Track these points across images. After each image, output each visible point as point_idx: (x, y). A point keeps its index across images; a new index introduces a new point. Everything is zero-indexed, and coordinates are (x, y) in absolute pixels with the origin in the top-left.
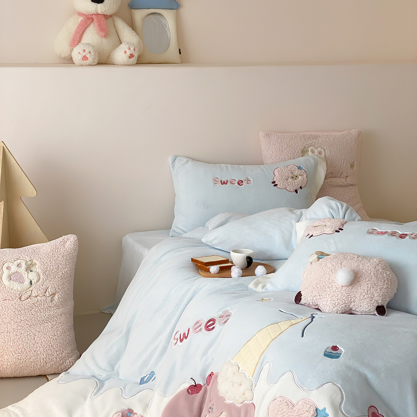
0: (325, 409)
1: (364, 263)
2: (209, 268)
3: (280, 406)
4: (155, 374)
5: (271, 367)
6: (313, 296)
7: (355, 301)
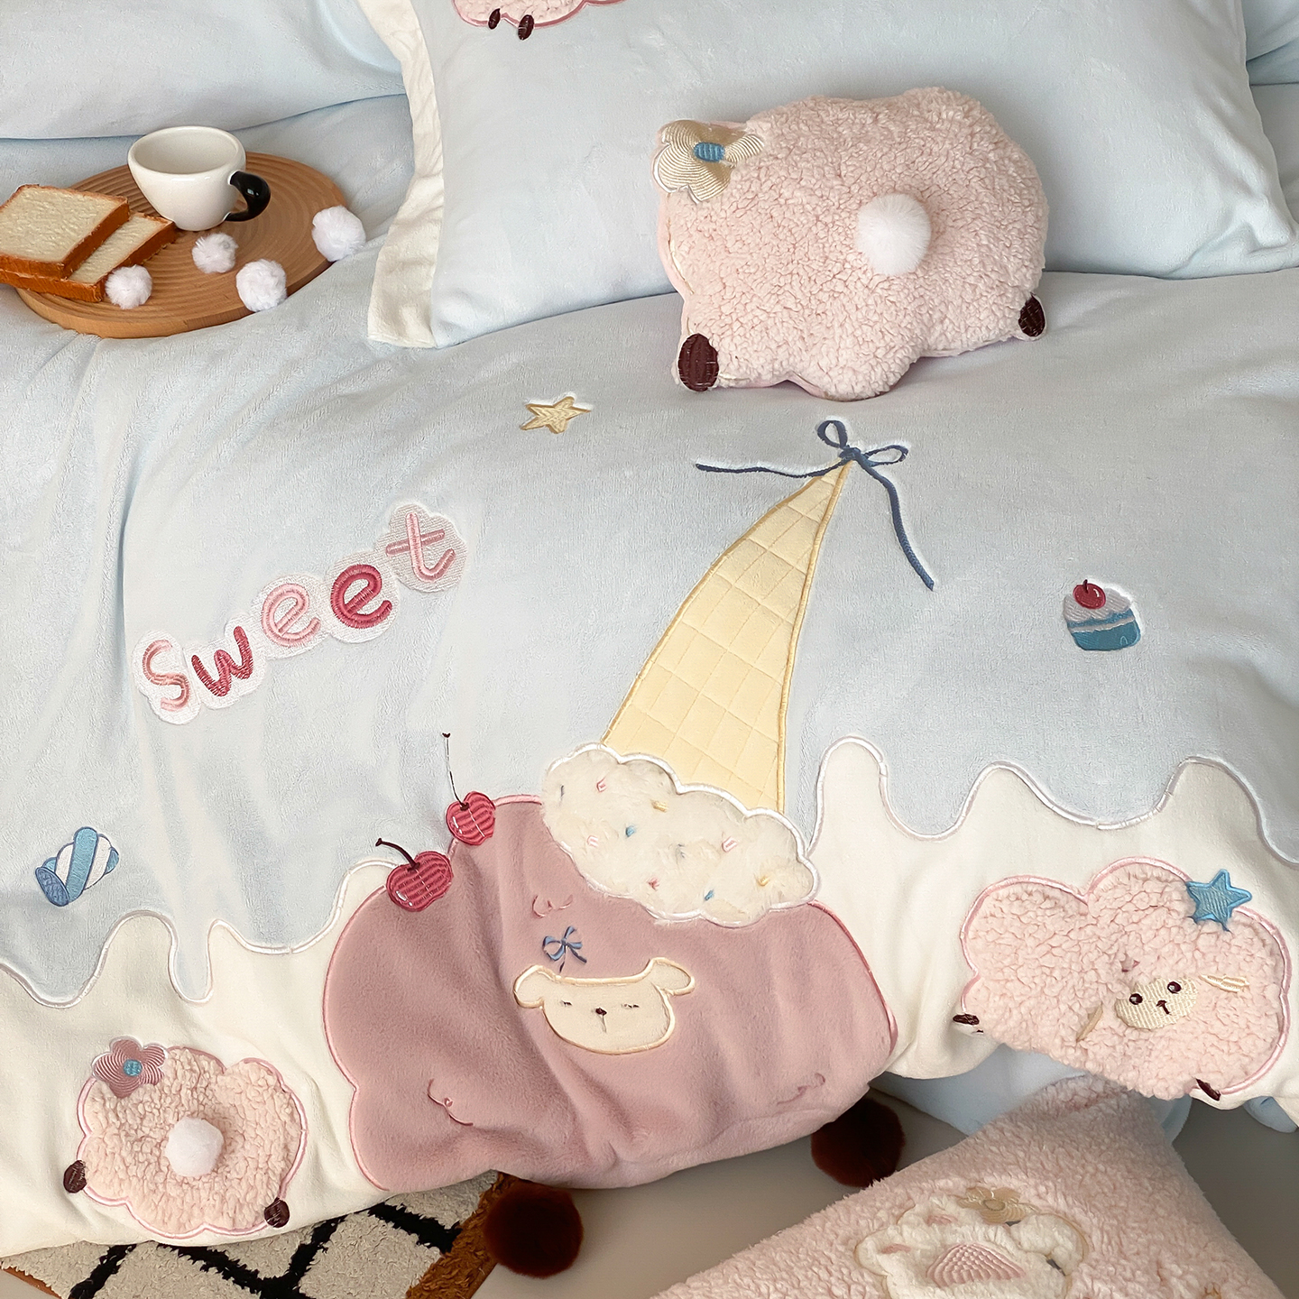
0: (1221, 876)
2: (101, 284)
4: (100, 838)
5: (882, 765)
6: (774, 346)
7: (946, 317)
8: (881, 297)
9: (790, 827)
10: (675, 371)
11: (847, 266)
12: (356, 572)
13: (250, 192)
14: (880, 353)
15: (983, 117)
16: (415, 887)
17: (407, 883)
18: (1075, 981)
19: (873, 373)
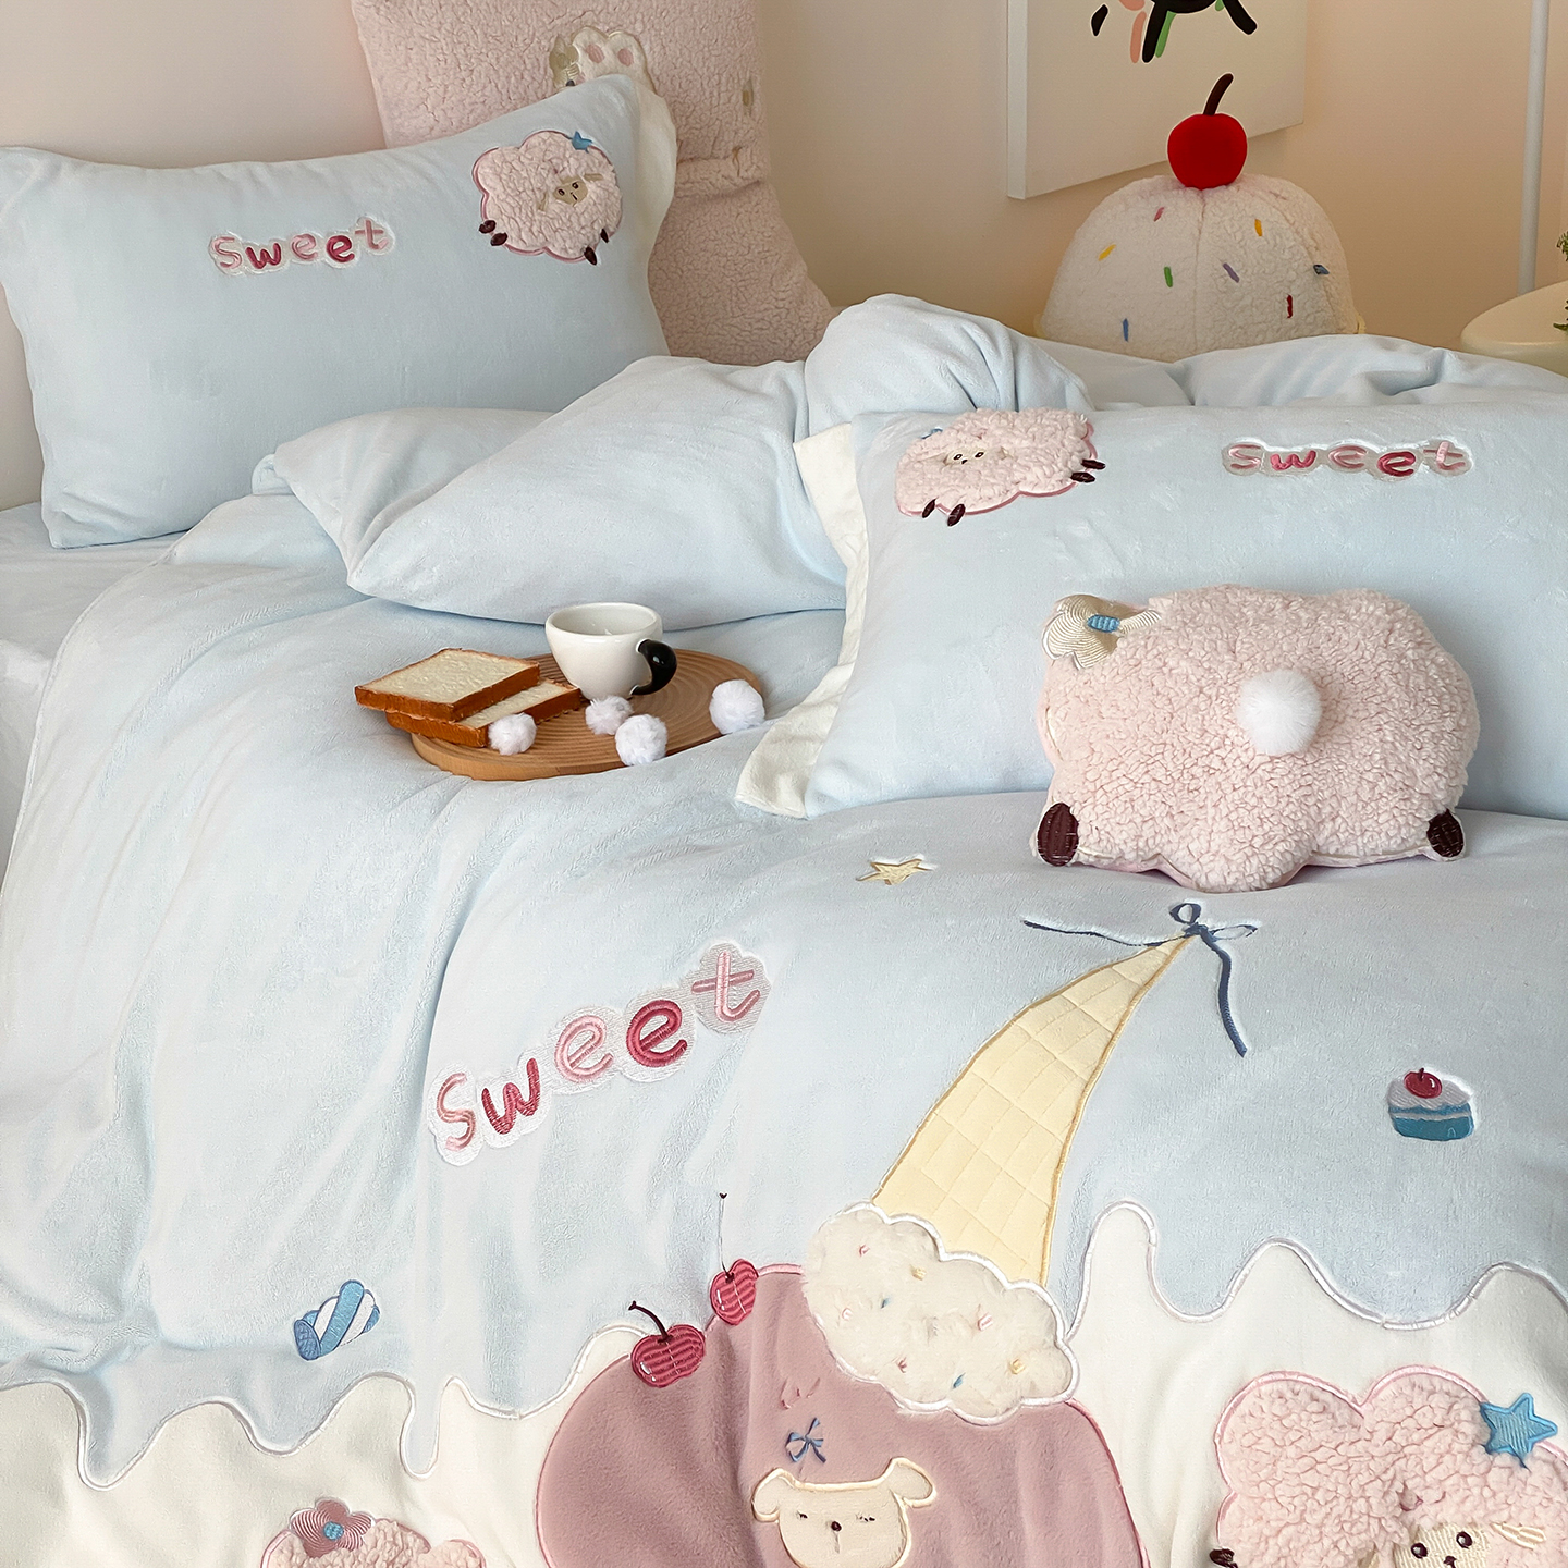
0: (1524, 1401)
1: (1331, 630)
2: (486, 729)
3: (1284, 1422)
4: (366, 1295)
5: (1153, 1233)
6: (1138, 820)
7: (1338, 815)
8: (1261, 779)
9: (1051, 1303)
10: (1033, 842)
11: (1228, 742)
12: (658, 1007)
13: (655, 659)
14: (1257, 842)
15: (1409, 617)
16: (663, 1362)
17: (654, 1356)
18: (1342, 1508)
19: (1247, 863)
